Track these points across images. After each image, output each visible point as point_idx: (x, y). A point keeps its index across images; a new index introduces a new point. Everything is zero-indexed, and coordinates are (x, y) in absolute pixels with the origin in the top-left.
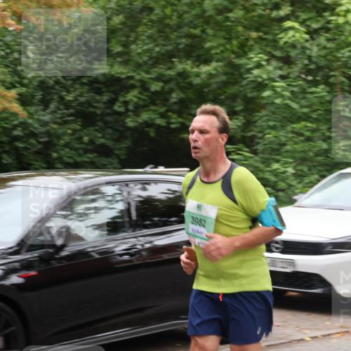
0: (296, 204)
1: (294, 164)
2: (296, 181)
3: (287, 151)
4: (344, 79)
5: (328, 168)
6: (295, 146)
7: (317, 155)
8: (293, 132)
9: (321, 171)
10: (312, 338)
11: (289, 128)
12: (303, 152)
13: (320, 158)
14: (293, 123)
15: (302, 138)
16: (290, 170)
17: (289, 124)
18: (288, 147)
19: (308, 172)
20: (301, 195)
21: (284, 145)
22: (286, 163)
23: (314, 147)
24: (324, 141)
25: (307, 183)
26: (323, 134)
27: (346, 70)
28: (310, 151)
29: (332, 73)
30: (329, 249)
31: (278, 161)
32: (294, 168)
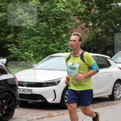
0: (34, 68)
1: (33, 53)
2: (33, 59)
3: (31, 48)
4: (54, 20)
5: (46, 54)
6: (34, 46)
7: (42, 49)
8: (33, 40)
9: (44, 55)
10: (36, 119)
11: (32, 39)
12: (37, 48)
13: (43, 50)
14: (33, 36)
15: (36, 43)
16: (32, 55)
17: (32, 37)
18: (31, 46)
19: (39, 56)
20: (35, 64)
21: (30, 45)
22: (30, 52)
23: (41, 46)
24: (45, 44)
25: (38, 60)
26: (45, 41)
27: (54, 17)
28: (40, 47)
29: (49, 17)
30: (45, 85)
31: (27, 51)
32: (33, 54)
